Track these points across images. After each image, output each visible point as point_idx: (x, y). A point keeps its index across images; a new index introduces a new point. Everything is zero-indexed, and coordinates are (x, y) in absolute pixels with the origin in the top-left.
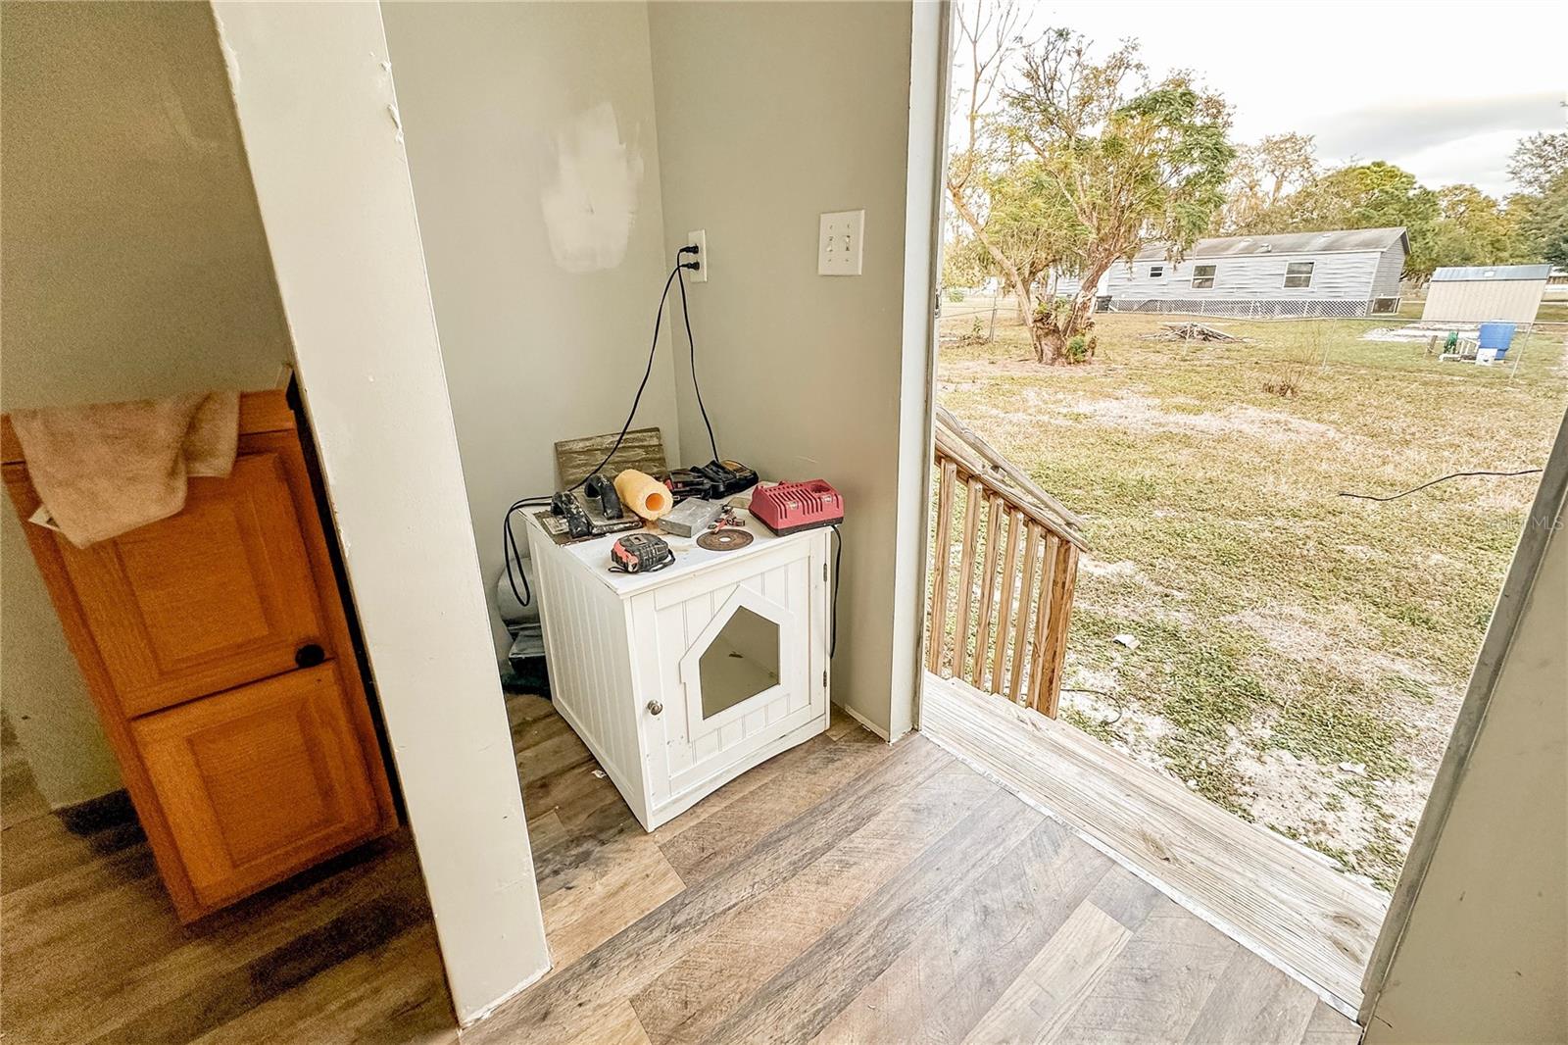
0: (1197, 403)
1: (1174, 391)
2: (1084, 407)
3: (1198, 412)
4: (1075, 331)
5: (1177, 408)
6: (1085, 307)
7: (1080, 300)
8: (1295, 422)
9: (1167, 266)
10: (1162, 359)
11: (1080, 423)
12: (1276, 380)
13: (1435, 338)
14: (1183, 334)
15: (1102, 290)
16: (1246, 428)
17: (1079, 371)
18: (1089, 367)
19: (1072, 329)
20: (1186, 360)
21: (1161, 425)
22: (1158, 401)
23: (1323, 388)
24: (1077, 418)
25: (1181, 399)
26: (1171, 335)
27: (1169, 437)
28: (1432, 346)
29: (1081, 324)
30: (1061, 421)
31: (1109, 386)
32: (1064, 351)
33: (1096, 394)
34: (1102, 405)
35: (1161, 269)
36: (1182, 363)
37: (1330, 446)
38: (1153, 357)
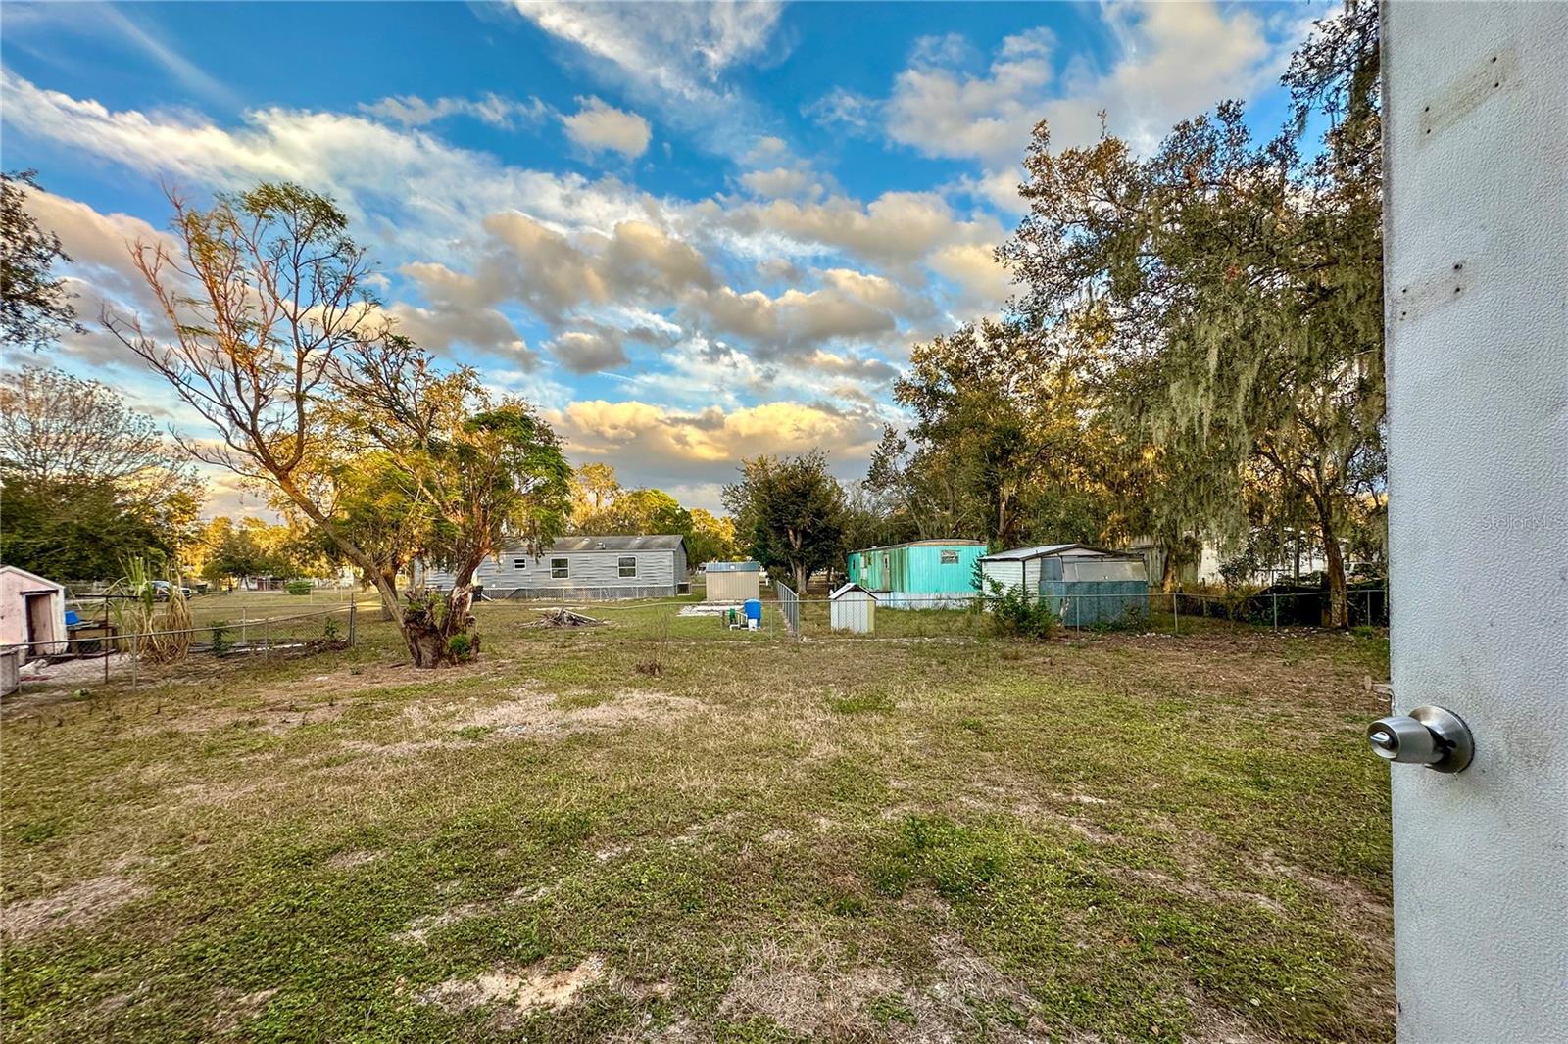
0: (590, 692)
1: (567, 683)
2: (481, 719)
3: (593, 703)
4: (455, 629)
5: (575, 701)
6: (462, 602)
7: (455, 596)
8: (674, 701)
9: (527, 558)
10: (544, 649)
11: (481, 741)
12: (643, 659)
13: (724, 612)
14: (557, 620)
15: (475, 582)
16: (638, 713)
17: (467, 672)
18: (476, 666)
19: (451, 627)
20: (565, 647)
21: (567, 726)
22: (553, 697)
23: (676, 662)
24: (475, 734)
25: (575, 692)
26: (545, 622)
27: (578, 739)
28: (723, 618)
29: (460, 622)
30: (457, 744)
31: (502, 686)
32: (446, 651)
33: (491, 699)
34: (502, 711)
35: (523, 561)
36: (564, 650)
37: (704, 720)
38: (536, 647)
